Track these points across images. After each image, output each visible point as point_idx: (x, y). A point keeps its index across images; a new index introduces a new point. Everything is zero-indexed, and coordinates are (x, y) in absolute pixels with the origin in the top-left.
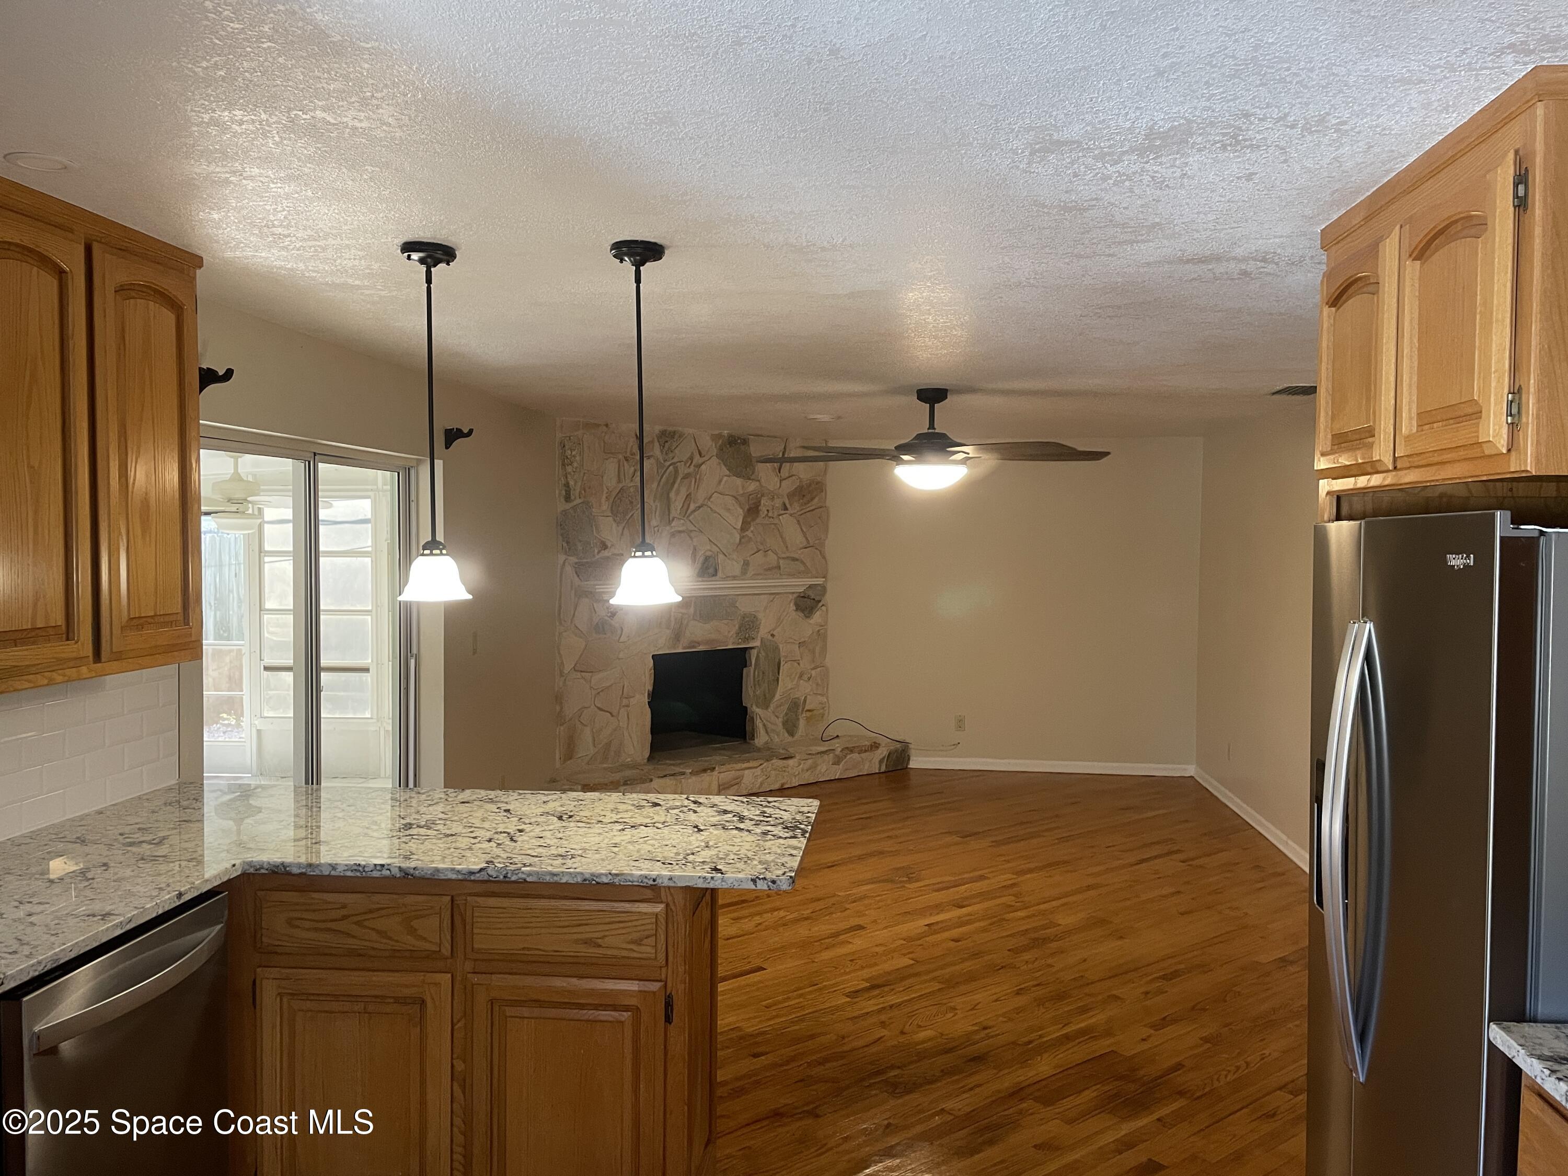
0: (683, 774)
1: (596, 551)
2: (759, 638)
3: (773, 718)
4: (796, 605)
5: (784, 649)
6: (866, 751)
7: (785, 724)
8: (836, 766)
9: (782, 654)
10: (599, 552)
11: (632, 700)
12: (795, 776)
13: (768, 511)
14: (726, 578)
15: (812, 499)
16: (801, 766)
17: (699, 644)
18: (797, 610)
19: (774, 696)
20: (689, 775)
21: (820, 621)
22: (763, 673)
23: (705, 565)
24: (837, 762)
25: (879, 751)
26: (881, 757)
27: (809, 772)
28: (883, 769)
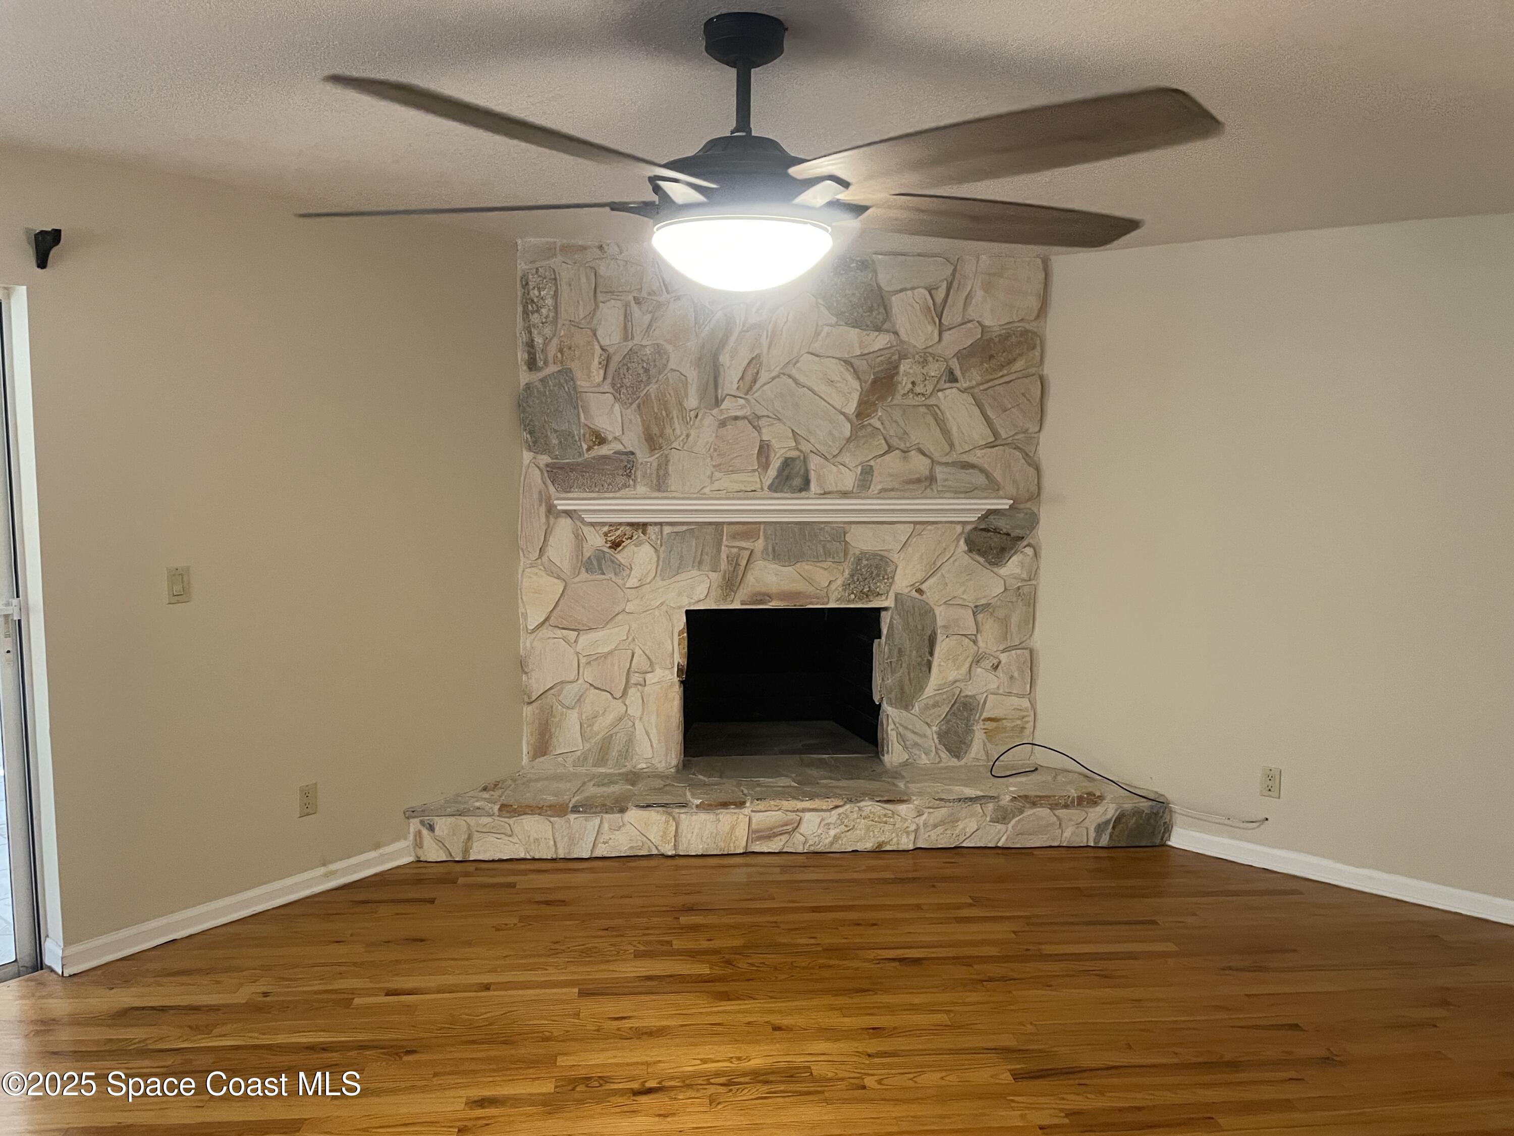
0: (684, 805)
1: (585, 447)
2: (892, 595)
3: (920, 726)
4: (968, 542)
5: (941, 614)
6: (1066, 806)
7: (942, 736)
8: (999, 826)
9: (940, 622)
10: (589, 449)
11: (649, 676)
12: (908, 833)
13: (913, 383)
14: (825, 494)
15: (1010, 362)
16: (924, 817)
17: (771, 597)
18: (970, 550)
19: (922, 689)
20: (695, 810)
21: (1018, 571)
22: (900, 651)
23: (786, 472)
24: (1002, 817)
25: (1099, 809)
26: (1104, 819)
27: (940, 830)
28: (1104, 841)
